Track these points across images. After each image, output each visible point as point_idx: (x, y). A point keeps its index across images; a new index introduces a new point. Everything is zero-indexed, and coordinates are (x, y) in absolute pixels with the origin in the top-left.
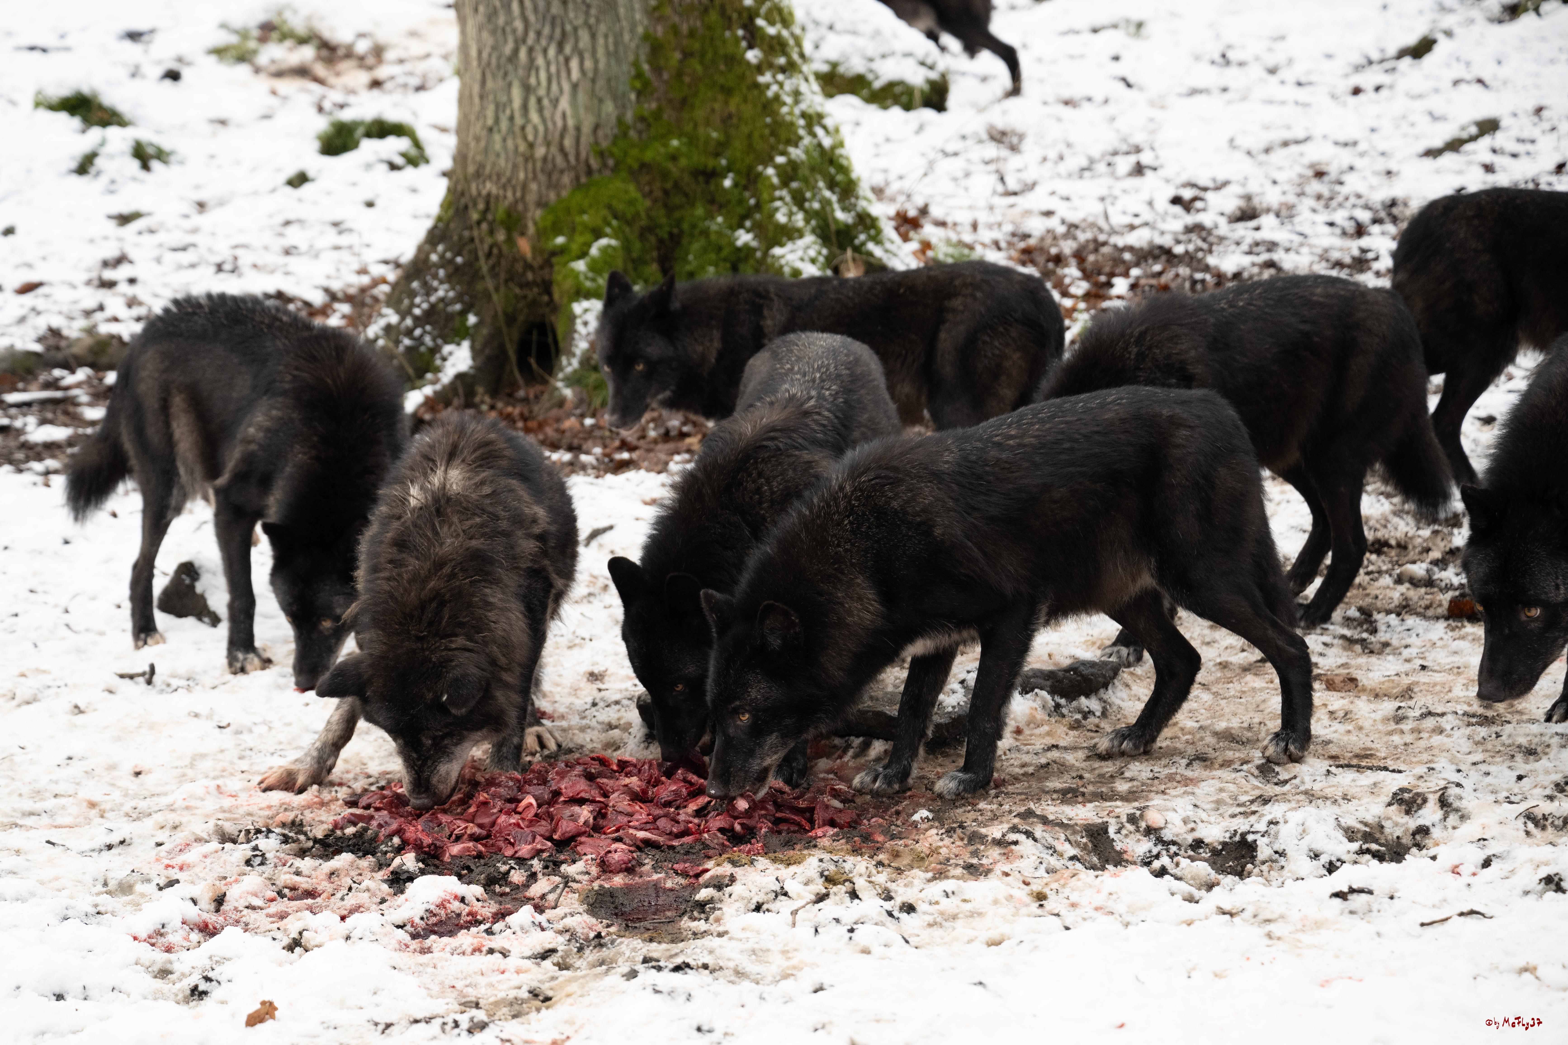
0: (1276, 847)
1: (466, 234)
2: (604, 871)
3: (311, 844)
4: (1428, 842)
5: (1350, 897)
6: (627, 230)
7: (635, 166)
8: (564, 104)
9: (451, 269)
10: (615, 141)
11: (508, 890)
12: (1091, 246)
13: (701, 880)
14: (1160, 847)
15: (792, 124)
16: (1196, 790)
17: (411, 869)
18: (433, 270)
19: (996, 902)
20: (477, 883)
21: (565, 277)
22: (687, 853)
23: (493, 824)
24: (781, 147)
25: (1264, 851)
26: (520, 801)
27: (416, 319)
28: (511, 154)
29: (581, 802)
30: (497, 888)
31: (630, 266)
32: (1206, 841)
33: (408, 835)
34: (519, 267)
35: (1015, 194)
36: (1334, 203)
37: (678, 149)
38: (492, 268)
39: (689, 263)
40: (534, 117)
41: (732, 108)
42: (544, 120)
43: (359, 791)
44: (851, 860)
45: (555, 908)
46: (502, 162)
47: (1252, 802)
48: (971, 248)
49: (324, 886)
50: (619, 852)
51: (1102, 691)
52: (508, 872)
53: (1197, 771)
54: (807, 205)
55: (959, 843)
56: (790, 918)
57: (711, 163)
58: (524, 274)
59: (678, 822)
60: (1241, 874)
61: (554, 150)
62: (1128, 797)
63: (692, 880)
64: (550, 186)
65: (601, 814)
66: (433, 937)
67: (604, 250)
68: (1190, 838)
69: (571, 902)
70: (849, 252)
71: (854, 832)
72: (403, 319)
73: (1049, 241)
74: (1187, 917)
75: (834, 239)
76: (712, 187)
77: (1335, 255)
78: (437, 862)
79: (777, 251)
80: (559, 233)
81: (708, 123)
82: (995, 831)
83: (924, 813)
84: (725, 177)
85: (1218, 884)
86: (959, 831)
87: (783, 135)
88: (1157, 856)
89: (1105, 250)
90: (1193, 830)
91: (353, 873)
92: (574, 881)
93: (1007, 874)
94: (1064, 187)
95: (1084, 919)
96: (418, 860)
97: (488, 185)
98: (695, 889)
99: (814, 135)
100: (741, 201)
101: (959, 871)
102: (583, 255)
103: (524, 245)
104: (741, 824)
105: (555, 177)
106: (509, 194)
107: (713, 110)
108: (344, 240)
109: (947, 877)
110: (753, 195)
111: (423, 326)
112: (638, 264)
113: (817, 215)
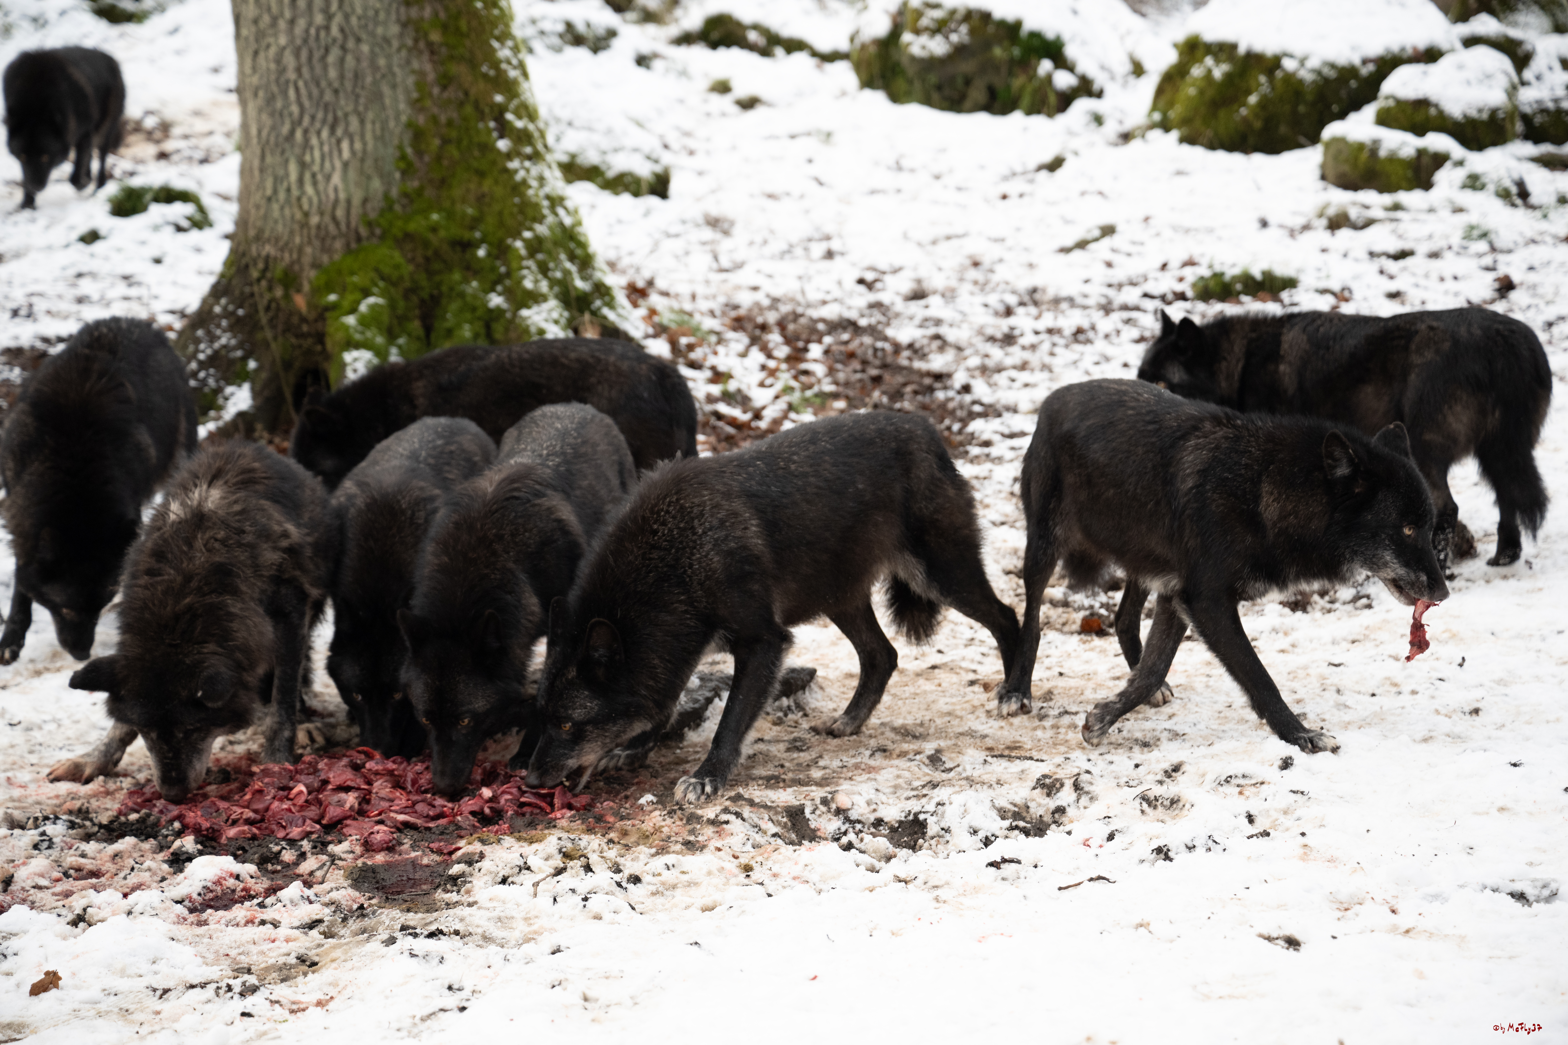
0: (943, 825)
1: (247, 289)
2: (367, 850)
3: (96, 829)
4: (1064, 819)
5: (1002, 866)
6: (392, 290)
7: (400, 235)
8: (336, 179)
9: (233, 320)
10: (382, 212)
11: (279, 868)
12: (791, 317)
13: (454, 857)
14: (847, 825)
15: (537, 204)
16: (878, 777)
17: (190, 851)
18: (216, 320)
19: (709, 873)
20: (252, 862)
21: (337, 330)
22: (442, 833)
23: (267, 809)
24: (528, 223)
25: (932, 829)
26: (291, 789)
27: (201, 363)
28: (288, 221)
29: (347, 789)
30: (270, 867)
31: (395, 322)
32: (886, 820)
33: (187, 820)
35: (726, 271)
36: (988, 288)
37: (437, 222)
38: (271, 321)
40: (309, 190)
41: (485, 188)
42: (318, 193)
43: (142, 781)
44: (586, 838)
45: (322, 883)
46: (280, 228)
47: (923, 786)
48: (690, 315)
49: (109, 866)
50: (381, 833)
51: (800, 693)
52: (280, 852)
53: (878, 761)
54: (550, 274)
55: (679, 823)
56: (532, 889)
57: (466, 235)
58: (299, 326)
59: (434, 806)
60: (914, 848)
61: (327, 219)
62: (822, 783)
63: (446, 857)
64: (324, 250)
65: (365, 800)
66: (209, 911)
67: (372, 307)
68: (872, 818)
69: (336, 877)
70: (587, 316)
71: (589, 814)
73: (756, 311)
74: (870, 885)
75: (574, 304)
76: (468, 256)
77: (990, 331)
78: (214, 844)
79: (525, 313)
80: (331, 291)
81: (464, 201)
82: (710, 812)
83: (649, 797)
84: (479, 248)
85: (895, 856)
86: (679, 812)
87: (530, 213)
88: (845, 833)
89: (802, 321)
90: (875, 810)
91: (136, 855)
92: (341, 859)
93: (719, 850)
94: (769, 266)
95: (784, 887)
96: (197, 842)
97: (267, 248)
98: (448, 865)
99: (556, 214)
100: (494, 269)
101: (678, 847)
102: (353, 310)
103: (300, 301)
104: (491, 808)
105: (328, 242)
106: (287, 255)
107: (468, 190)
108: (133, 292)
109: (668, 853)
110: (504, 264)
111: (207, 369)
112: (403, 320)
113: (559, 282)
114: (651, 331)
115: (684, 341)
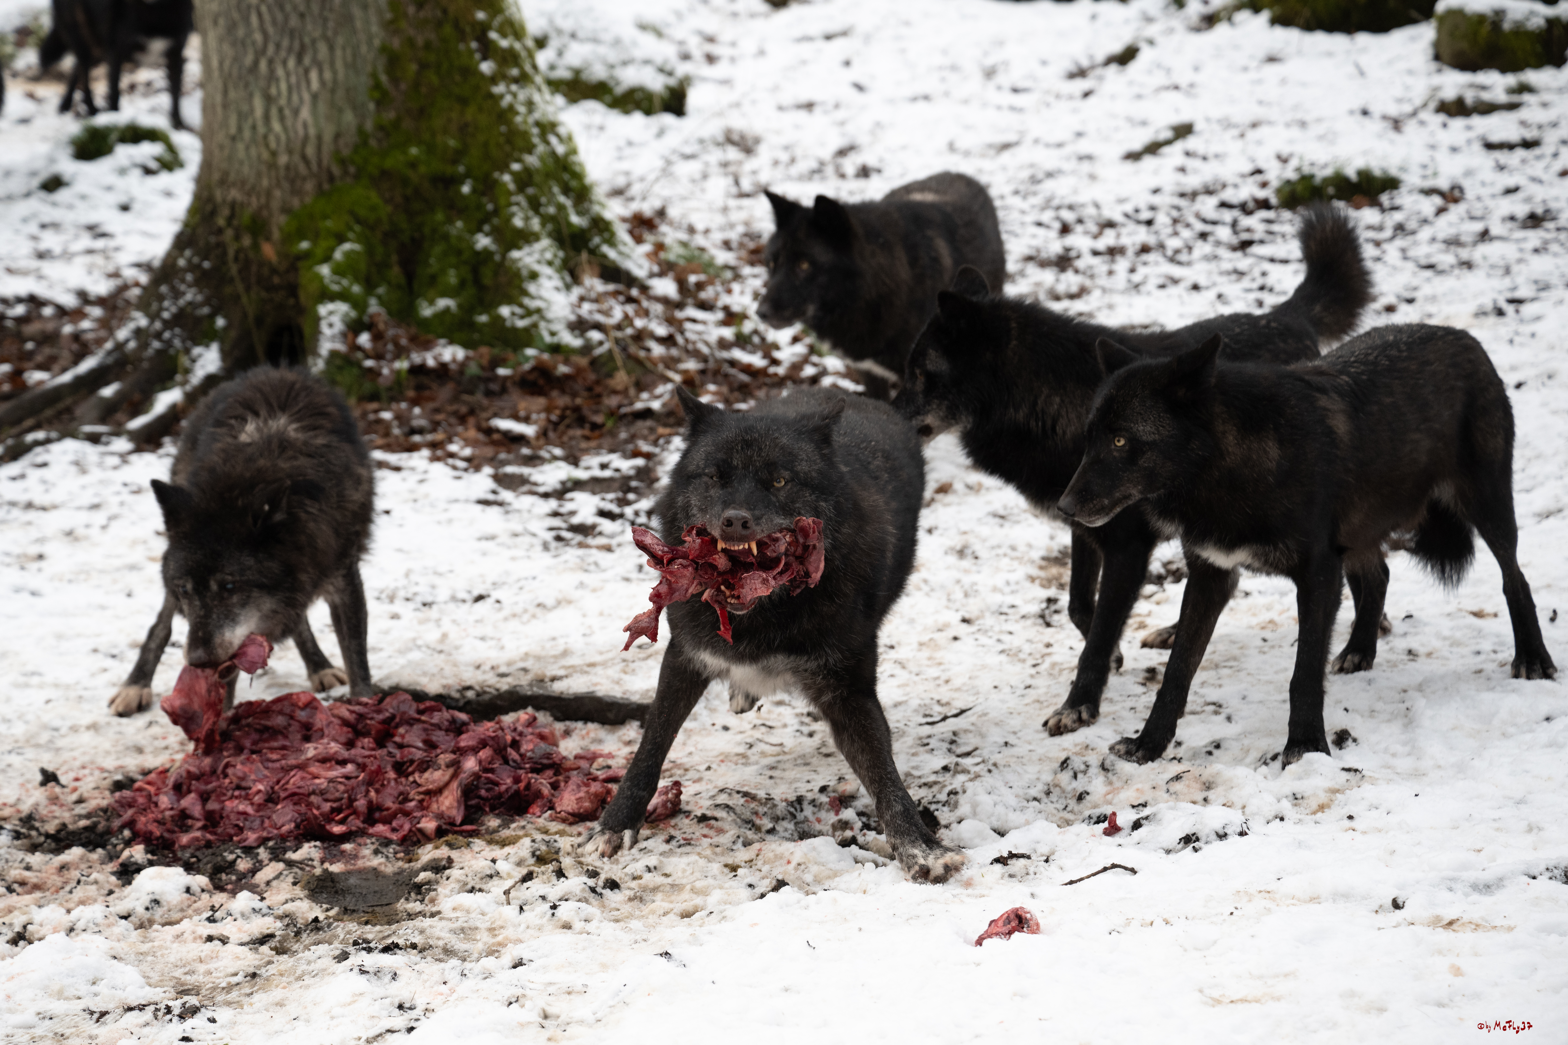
1: (212, 239)
3: (42, 839)
6: (370, 234)
7: (376, 173)
8: (305, 113)
9: (198, 273)
10: (356, 149)
15: (526, 132)
17: (140, 861)
18: (181, 275)
20: (204, 872)
21: (310, 281)
24: (516, 154)
27: (165, 322)
28: (254, 162)
30: (222, 877)
31: (374, 269)
34: (266, 271)
37: (417, 157)
38: (241, 272)
39: (431, 266)
40: (276, 126)
41: (469, 117)
42: (285, 129)
46: (246, 170)
48: (703, 250)
52: (235, 860)
54: (542, 210)
57: (449, 170)
58: (270, 278)
61: (297, 158)
64: (294, 192)
67: (348, 254)
70: (584, 256)
72: (152, 322)
75: (569, 242)
76: (451, 193)
77: (1044, 253)
78: (165, 853)
79: (515, 254)
80: (303, 238)
81: (445, 132)
84: (464, 184)
87: (518, 143)
96: (146, 852)
97: (233, 192)
99: (548, 143)
100: (480, 207)
102: (327, 259)
103: (270, 251)
105: (298, 183)
106: (254, 201)
107: (449, 120)
108: (98, 244)
110: (491, 201)
111: (172, 329)
112: (381, 267)
113: (553, 219)
114: (656, 269)
115: (693, 279)
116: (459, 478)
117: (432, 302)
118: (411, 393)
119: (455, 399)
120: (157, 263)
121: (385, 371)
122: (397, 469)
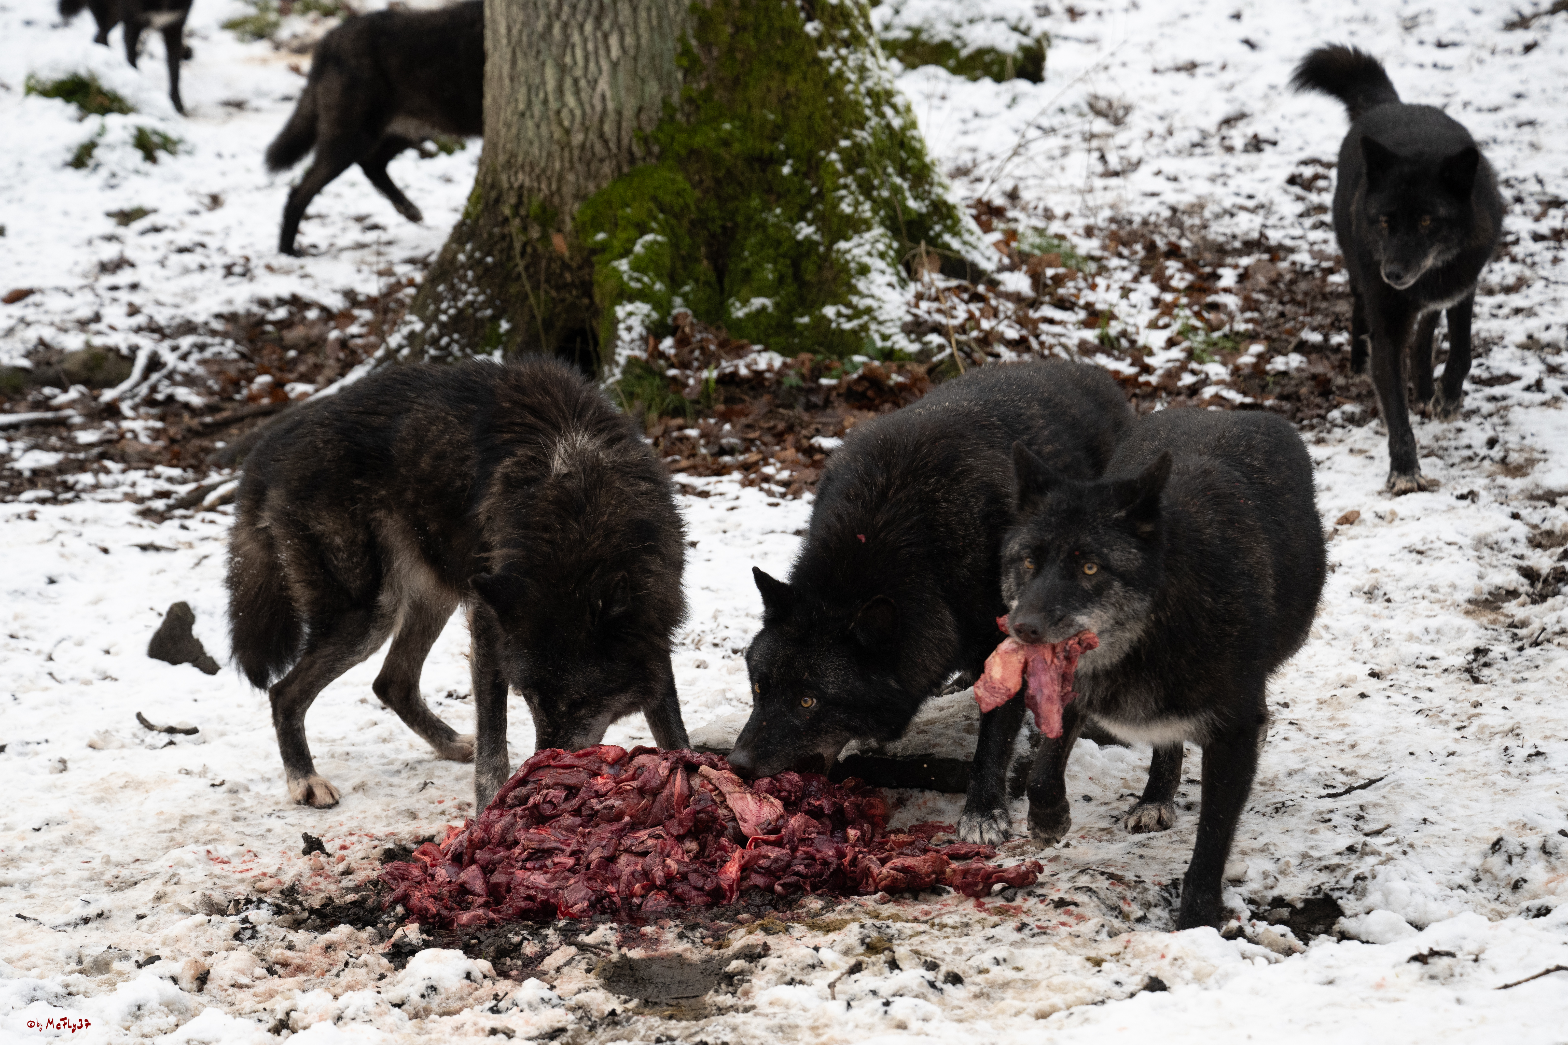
1: (497, 230)
3: (306, 914)
6: (675, 224)
7: (683, 153)
8: (603, 85)
9: (480, 270)
10: (660, 125)
15: (857, 103)
17: (414, 941)
18: (461, 272)
20: (486, 956)
21: (606, 278)
24: (845, 129)
27: (442, 326)
28: (545, 141)
30: (507, 962)
31: (679, 264)
34: (556, 267)
35: (1117, 174)
37: (730, 133)
38: (528, 267)
39: (745, 259)
40: (571, 100)
41: (791, 87)
42: (581, 104)
46: (536, 151)
48: (1062, 238)
52: (521, 943)
54: (875, 193)
57: (767, 148)
58: (561, 274)
61: (592, 136)
64: (589, 176)
67: (650, 247)
70: (923, 246)
72: (428, 326)
75: (904, 231)
76: (769, 176)
78: (443, 933)
79: (842, 245)
80: (600, 229)
81: (763, 103)
84: (784, 164)
87: (849, 115)
94: (1172, 166)
96: (422, 931)
97: (520, 176)
99: (883, 116)
100: (801, 190)
102: (626, 252)
103: (561, 243)
105: (594, 166)
106: (544, 186)
107: (769, 89)
108: (369, 237)
110: (815, 184)
111: (450, 334)
112: (689, 260)
113: (886, 203)
114: (1006, 261)
115: (1050, 272)
116: (776, 505)
117: (745, 302)
118: (721, 407)
119: (771, 413)
120: (433, 258)
121: (691, 382)
122: (705, 494)
